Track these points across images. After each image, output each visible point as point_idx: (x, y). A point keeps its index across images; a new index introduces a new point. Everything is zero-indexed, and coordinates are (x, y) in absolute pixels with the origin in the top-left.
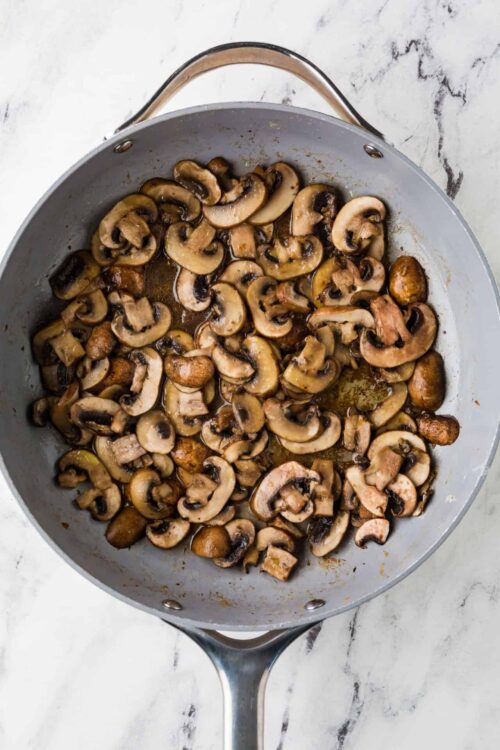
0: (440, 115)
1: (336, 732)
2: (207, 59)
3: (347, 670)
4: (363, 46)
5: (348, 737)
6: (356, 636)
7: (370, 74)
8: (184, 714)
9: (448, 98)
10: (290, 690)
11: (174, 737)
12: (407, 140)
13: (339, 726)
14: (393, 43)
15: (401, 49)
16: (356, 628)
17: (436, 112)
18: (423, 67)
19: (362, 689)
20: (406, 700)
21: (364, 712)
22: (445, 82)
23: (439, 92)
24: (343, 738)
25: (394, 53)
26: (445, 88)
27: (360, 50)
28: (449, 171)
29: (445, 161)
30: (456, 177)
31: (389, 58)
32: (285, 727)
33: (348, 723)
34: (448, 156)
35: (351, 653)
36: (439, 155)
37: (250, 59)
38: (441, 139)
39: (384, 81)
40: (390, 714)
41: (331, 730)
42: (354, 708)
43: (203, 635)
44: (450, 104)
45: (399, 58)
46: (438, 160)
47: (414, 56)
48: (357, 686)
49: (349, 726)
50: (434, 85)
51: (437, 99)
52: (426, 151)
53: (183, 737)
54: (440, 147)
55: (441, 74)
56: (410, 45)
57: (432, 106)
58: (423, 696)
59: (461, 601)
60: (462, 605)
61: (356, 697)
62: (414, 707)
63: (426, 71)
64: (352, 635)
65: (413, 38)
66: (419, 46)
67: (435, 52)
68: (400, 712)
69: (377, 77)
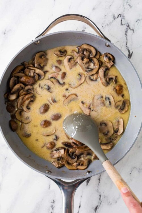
1: (94, 209)
2: (61, 19)
3: (97, 191)
4: (106, 16)
5: (97, 210)
6: (100, 182)
7: (107, 23)
8: (51, 202)
9: (129, 31)
10: (81, 197)
11: (48, 209)
12: (117, 42)
13: (95, 207)
14: (114, 15)
15: (116, 16)
16: (101, 180)
17: (126, 34)
19: (102, 197)
20: (114, 200)
21: (102, 203)
22: (128, 26)
23: (127, 29)
24: (96, 210)
25: (114, 18)
26: (128, 28)
27: (104, 17)
28: (129, 51)
29: (128, 48)
30: (131, 53)
31: (113, 19)
32: (80, 207)
33: (98, 206)
35: (99, 186)
36: (126, 46)
37: (74, 19)
38: (127, 42)
39: (111, 26)
40: (110, 204)
41: (93, 208)
42: (99, 202)
43: (57, 180)
44: (130, 32)
45: (116, 19)
46: (126, 48)
47: (120, 18)
48: (100, 196)
50: (125, 27)
51: (126, 31)
52: (122, 45)
53: (51, 209)
54: (127, 44)
55: (127, 24)
56: (119, 15)
57: (124, 33)
58: (119, 199)
59: (130, 172)
60: (130, 174)
61: (100, 199)
62: (116, 202)
63: (123, 23)
64: (99, 181)
65: (120, 14)
66: (121, 16)
67: (126, 17)
68: (112, 203)
69: (109, 24)
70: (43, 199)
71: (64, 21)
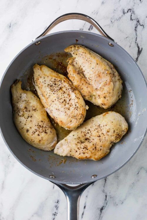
0: (136, 31)
1: (100, 209)
3: (103, 191)
4: (115, 10)
5: (103, 211)
6: (107, 182)
7: (116, 18)
8: (55, 202)
9: (139, 26)
10: (87, 197)
11: (52, 209)
12: (126, 38)
13: (101, 208)
14: (124, 10)
15: (126, 11)
16: (107, 180)
17: (135, 30)
18: (132, 17)
19: (108, 197)
20: (120, 201)
21: (108, 204)
22: (138, 21)
23: (137, 24)
24: (102, 211)
25: (123, 12)
26: (138, 23)
27: (114, 11)
28: (138, 47)
29: (138, 44)
30: (140, 49)
31: (122, 14)
32: (85, 207)
34: (138, 43)
35: (105, 187)
36: (136, 42)
38: (136, 38)
39: (120, 21)
40: (116, 205)
41: (98, 208)
42: (105, 203)
43: (61, 185)
44: (139, 28)
45: (125, 14)
46: (135, 44)
47: (129, 13)
48: (106, 196)
49: (104, 208)
50: (135, 22)
51: (136, 26)
52: (132, 41)
53: (55, 209)
54: (136, 40)
55: (137, 19)
56: (128, 10)
57: (134, 28)
58: (125, 200)
59: (138, 173)
60: (138, 174)
61: (106, 199)
62: (123, 203)
63: (133, 18)
64: (105, 181)
65: (129, 8)
66: (131, 11)
67: (135, 12)
68: (119, 204)
69: (118, 19)
70: (47, 199)
71: (65, 20)
